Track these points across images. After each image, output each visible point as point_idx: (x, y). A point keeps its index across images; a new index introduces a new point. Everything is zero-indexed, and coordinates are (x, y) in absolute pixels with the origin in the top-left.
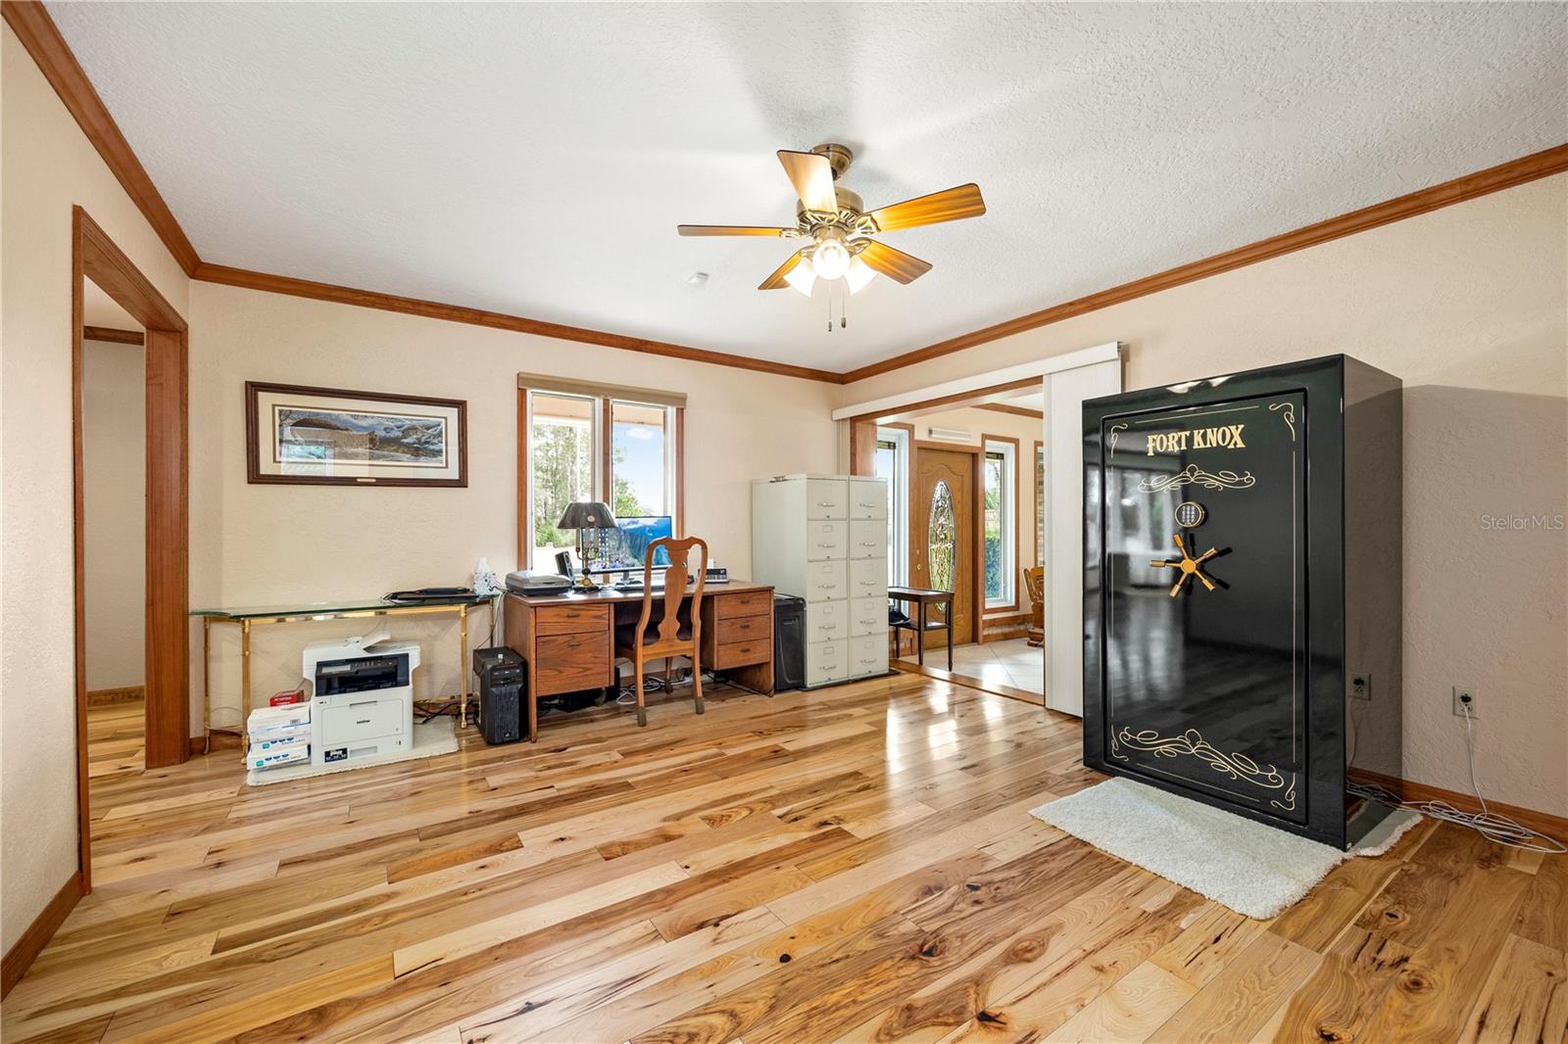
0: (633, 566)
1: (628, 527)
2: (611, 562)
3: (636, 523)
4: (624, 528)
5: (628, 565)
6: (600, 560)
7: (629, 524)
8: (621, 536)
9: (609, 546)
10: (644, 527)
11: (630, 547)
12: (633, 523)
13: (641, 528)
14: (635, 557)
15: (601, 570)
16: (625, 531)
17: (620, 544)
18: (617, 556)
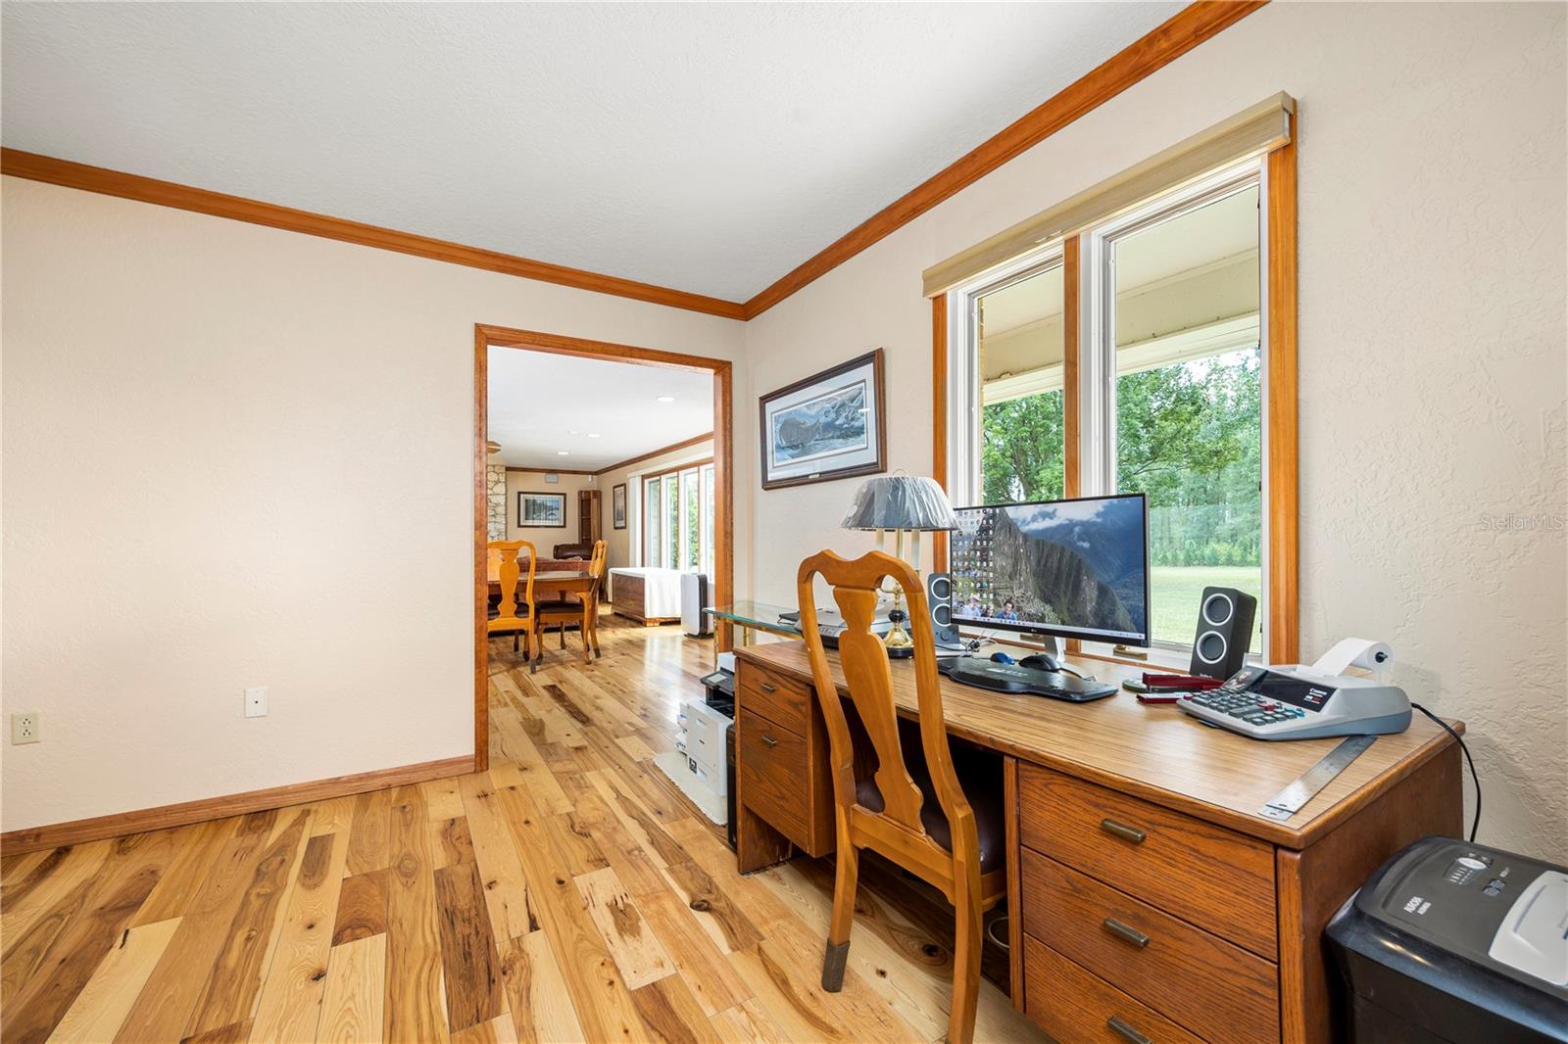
0: (1042, 620)
1: (1035, 526)
2: (996, 603)
3: (1051, 516)
4: (1025, 529)
5: (1030, 618)
6: (977, 596)
7: (1034, 519)
8: (1017, 548)
9: (994, 570)
10: (1070, 526)
11: (1035, 574)
12: (1045, 515)
13: (1060, 527)
14: (1047, 600)
15: (980, 619)
16: (1026, 536)
17: (1015, 564)
18: (1008, 593)
